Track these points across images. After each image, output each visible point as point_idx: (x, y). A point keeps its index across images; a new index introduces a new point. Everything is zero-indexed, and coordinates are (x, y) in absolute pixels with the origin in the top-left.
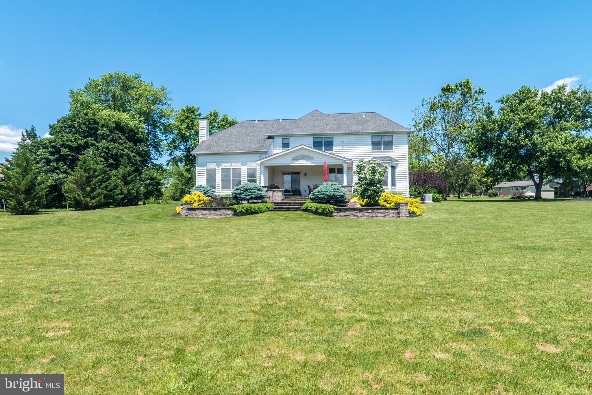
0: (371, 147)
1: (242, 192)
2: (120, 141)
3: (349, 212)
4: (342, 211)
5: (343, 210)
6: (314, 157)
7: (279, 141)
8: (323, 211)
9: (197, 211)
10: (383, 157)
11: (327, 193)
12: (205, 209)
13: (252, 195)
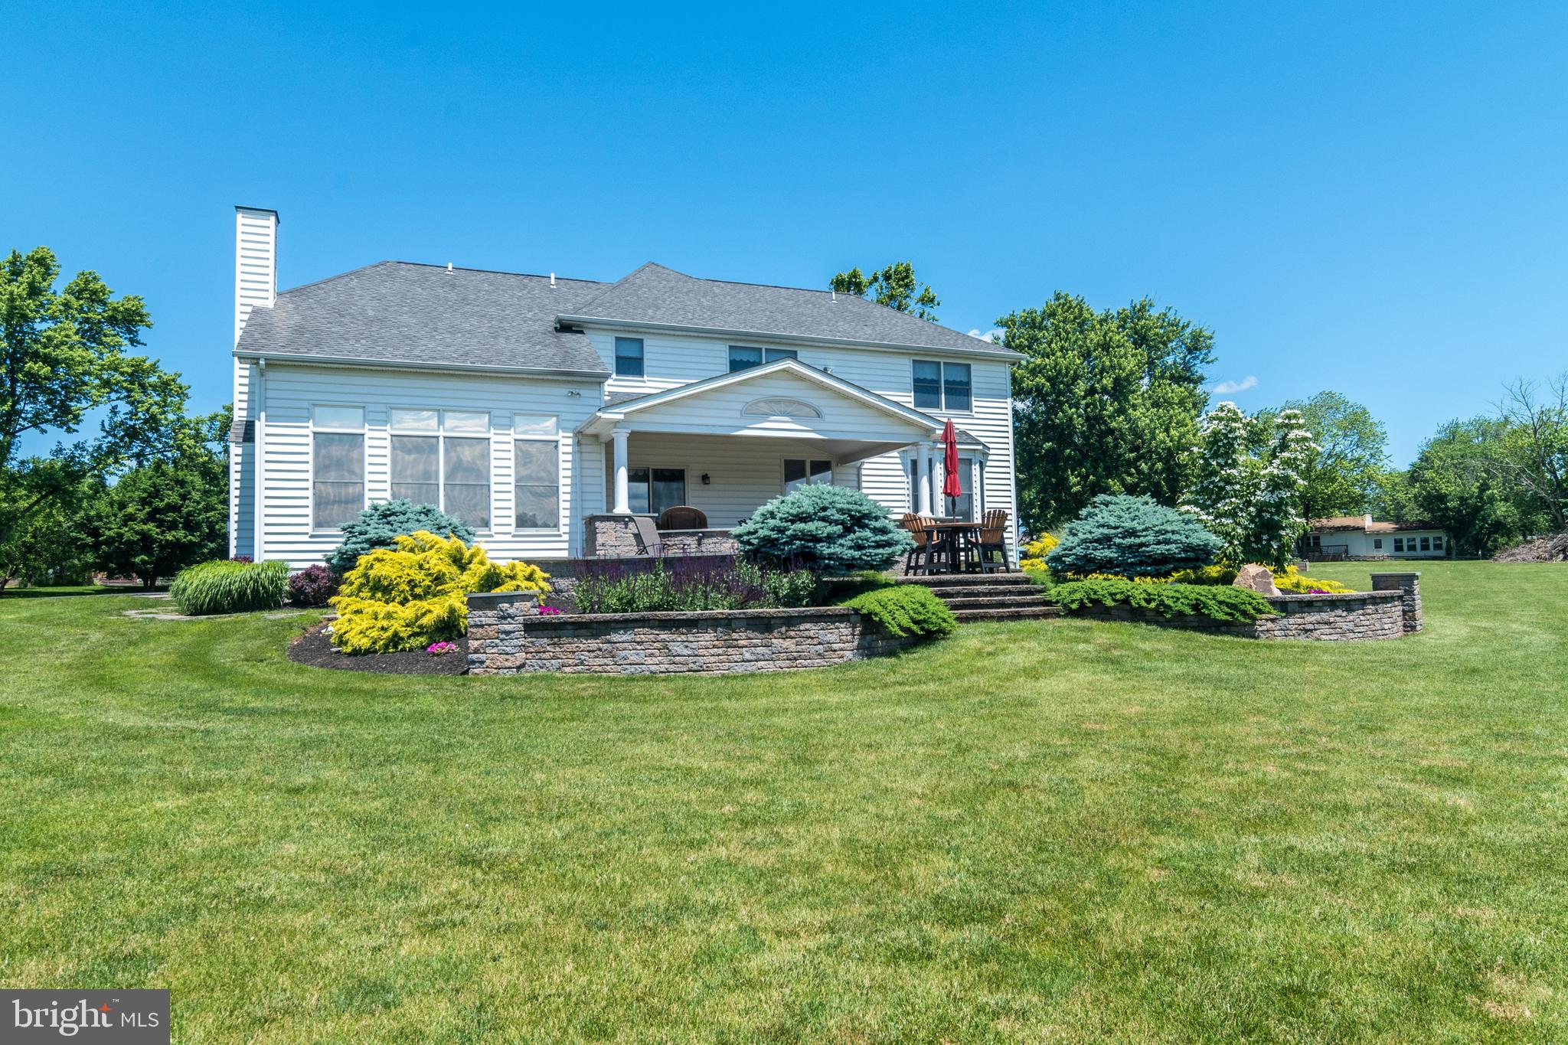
0: (911, 397)
1: (839, 529)
4: (1294, 613)
5: (1296, 607)
6: (824, 411)
7: (603, 346)
9: (614, 637)
12: (692, 624)
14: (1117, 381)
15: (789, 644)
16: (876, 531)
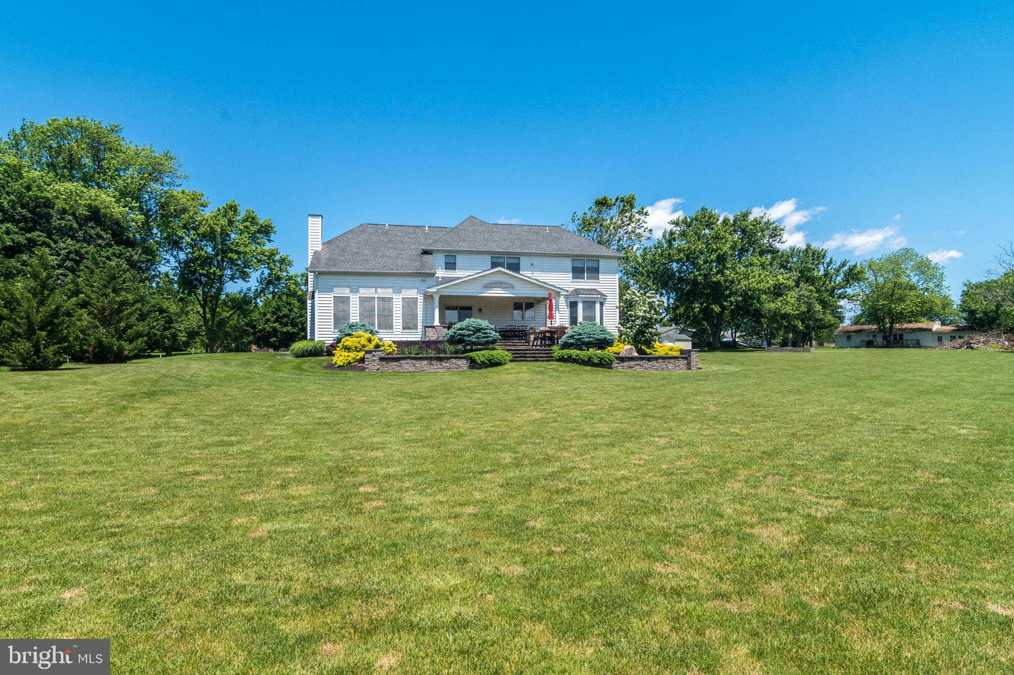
0: (571, 275)
1: (471, 332)
2: (100, 242)
3: (635, 363)
4: (626, 361)
6: (515, 285)
7: (440, 259)
8: (601, 361)
10: (588, 290)
11: (596, 337)
12: (421, 359)
13: (487, 337)
14: (718, 256)
15: (447, 365)
16: (483, 333)
